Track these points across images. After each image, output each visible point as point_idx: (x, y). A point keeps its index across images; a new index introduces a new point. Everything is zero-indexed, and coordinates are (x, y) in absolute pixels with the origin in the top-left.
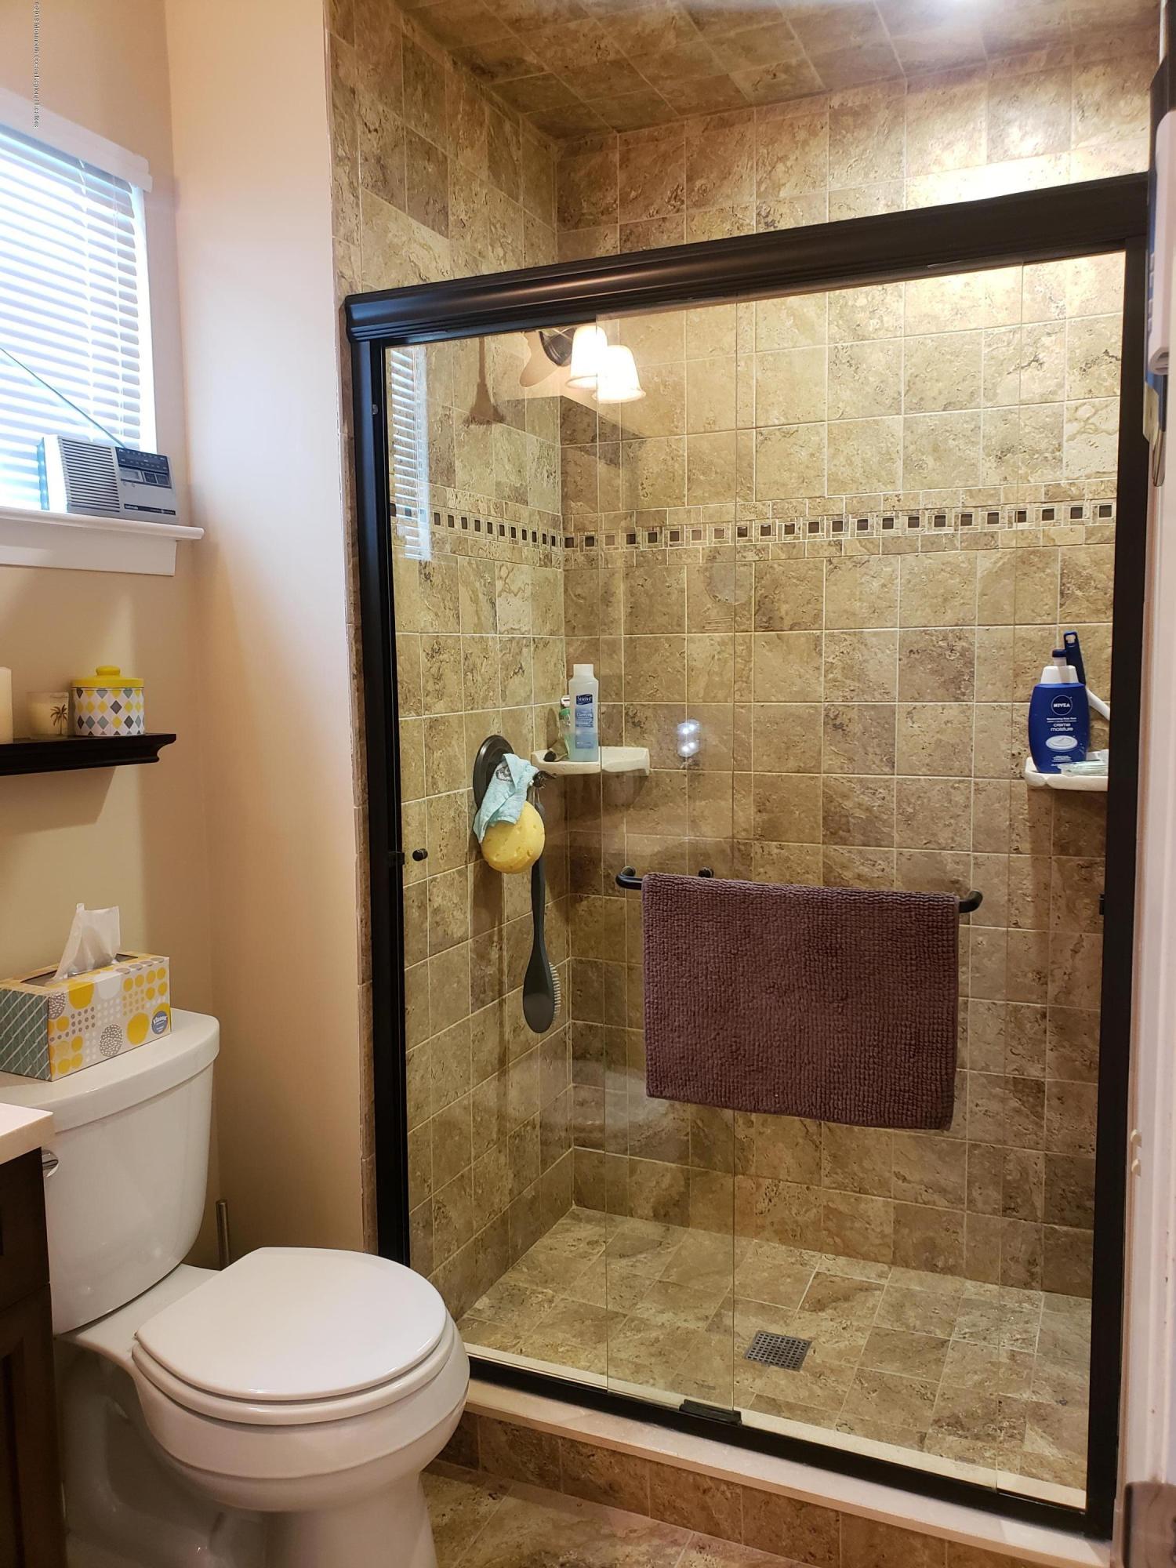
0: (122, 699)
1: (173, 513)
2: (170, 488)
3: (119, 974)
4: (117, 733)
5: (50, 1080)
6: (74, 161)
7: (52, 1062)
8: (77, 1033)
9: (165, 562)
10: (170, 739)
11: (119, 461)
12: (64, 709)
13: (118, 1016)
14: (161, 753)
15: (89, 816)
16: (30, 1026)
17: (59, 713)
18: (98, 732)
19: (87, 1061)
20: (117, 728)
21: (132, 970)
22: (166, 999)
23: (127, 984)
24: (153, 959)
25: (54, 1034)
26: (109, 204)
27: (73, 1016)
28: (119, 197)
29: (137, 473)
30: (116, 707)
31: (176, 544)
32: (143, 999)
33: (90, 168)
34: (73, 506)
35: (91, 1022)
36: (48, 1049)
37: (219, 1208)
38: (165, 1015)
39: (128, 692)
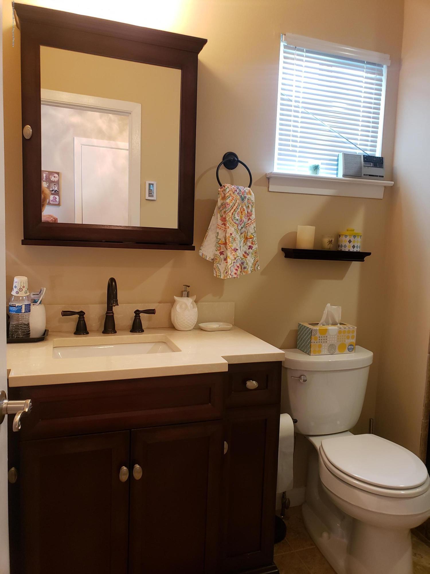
0: (352, 239)
1: (383, 177)
2: (383, 168)
3: (337, 328)
4: (349, 250)
5: (310, 355)
6: (363, 62)
7: (311, 350)
8: (320, 343)
9: (379, 194)
10: (369, 254)
11: (364, 160)
12: (332, 241)
13: (335, 341)
14: (365, 259)
15: (341, 277)
16: (307, 337)
17: (330, 242)
18: (343, 249)
19: (323, 353)
20: (349, 248)
21: (342, 328)
22: (354, 341)
23: (340, 332)
24: (351, 327)
25: (313, 341)
26: (374, 74)
27: (319, 337)
28: (378, 70)
29: (371, 164)
30: (350, 241)
31: (384, 188)
32: (345, 339)
33: (368, 63)
34: (344, 176)
35: (325, 341)
36: (310, 345)
37: (370, 421)
38: (353, 346)
39: (355, 237)
